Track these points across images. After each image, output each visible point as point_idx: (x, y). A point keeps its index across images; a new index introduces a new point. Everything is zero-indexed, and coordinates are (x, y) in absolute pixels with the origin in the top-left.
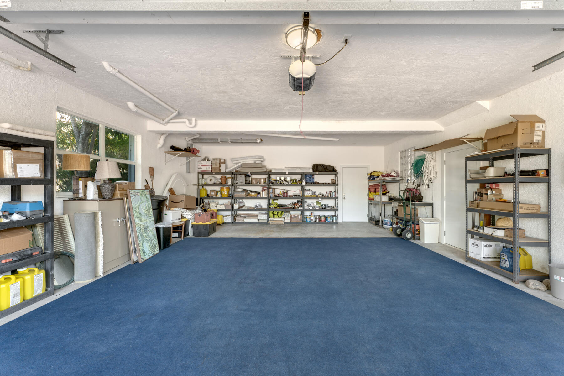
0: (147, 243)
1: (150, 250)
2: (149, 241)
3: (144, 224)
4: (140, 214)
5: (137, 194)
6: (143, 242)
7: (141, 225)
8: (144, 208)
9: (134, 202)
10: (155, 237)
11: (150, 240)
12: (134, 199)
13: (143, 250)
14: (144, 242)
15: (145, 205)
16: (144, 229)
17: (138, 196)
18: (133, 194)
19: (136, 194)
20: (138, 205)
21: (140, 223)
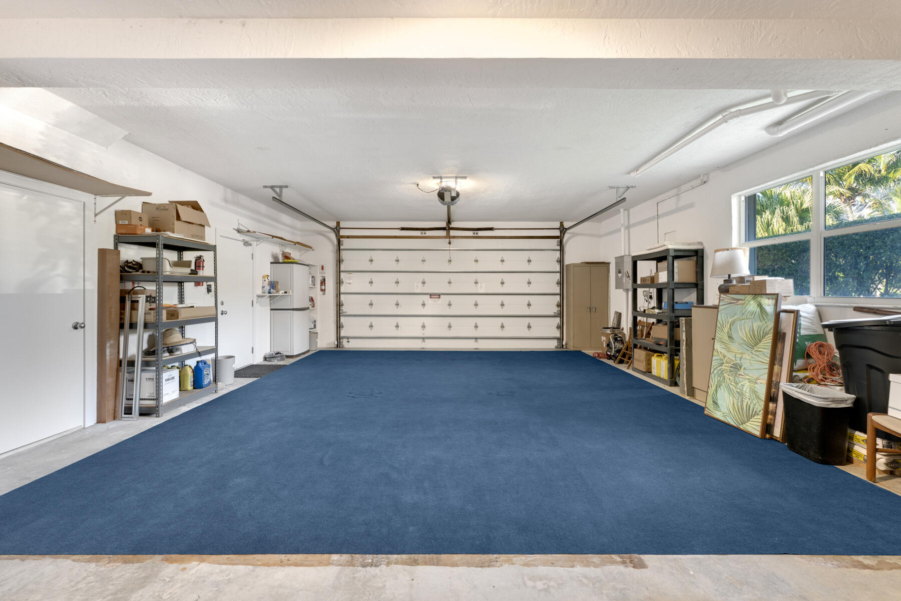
0: (729, 394)
1: (731, 410)
2: (737, 396)
3: (734, 359)
4: (730, 337)
5: (735, 301)
6: (718, 386)
7: (725, 356)
8: (745, 329)
9: (723, 315)
10: (758, 397)
11: (741, 394)
12: (724, 309)
13: (713, 398)
14: (721, 387)
15: (750, 324)
16: (731, 367)
17: (739, 306)
18: (726, 300)
19: (733, 301)
20: (730, 320)
21: (724, 352)
